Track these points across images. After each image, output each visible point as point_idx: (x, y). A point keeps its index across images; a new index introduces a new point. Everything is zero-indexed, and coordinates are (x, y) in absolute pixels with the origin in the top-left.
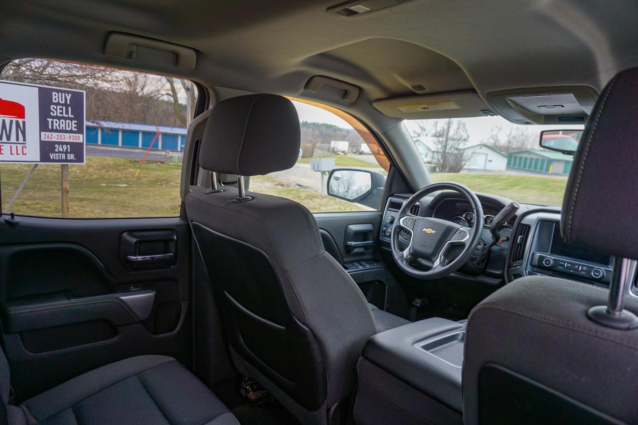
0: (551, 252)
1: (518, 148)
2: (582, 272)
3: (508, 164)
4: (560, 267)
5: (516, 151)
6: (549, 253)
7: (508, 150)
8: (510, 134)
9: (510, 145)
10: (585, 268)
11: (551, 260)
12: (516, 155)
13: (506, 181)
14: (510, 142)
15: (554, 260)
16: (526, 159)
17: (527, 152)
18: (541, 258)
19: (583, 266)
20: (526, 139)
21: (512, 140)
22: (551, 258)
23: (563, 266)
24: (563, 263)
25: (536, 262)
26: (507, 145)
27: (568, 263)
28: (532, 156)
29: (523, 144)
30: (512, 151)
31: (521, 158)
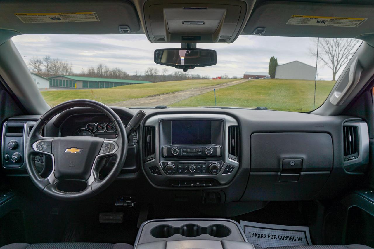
0: (173, 144)
1: (54, 75)
2: (199, 153)
3: (51, 84)
4: (183, 153)
5: (53, 76)
6: (172, 144)
7: (48, 76)
8: (48, 66)
9: (49, 73)
10: (200, 150)
11: (177, 149)
12: (54, 79)
13: (53, 95)
14: (48, 71)
15: (179, 149)
16: (61, 80)
17: (60, 76)
18: (169, 150)
19: (198, 148)
20: (58, 69)
21: (49, 70)
22: (176, 147)
23: (185, 152)
24: (185, 150)
25: (165, 154)
26: (47, 73)
27: (189, 148)
28: (64, 79)
29: (56, 71)
30: (51, 77)
31: (57, 80)
